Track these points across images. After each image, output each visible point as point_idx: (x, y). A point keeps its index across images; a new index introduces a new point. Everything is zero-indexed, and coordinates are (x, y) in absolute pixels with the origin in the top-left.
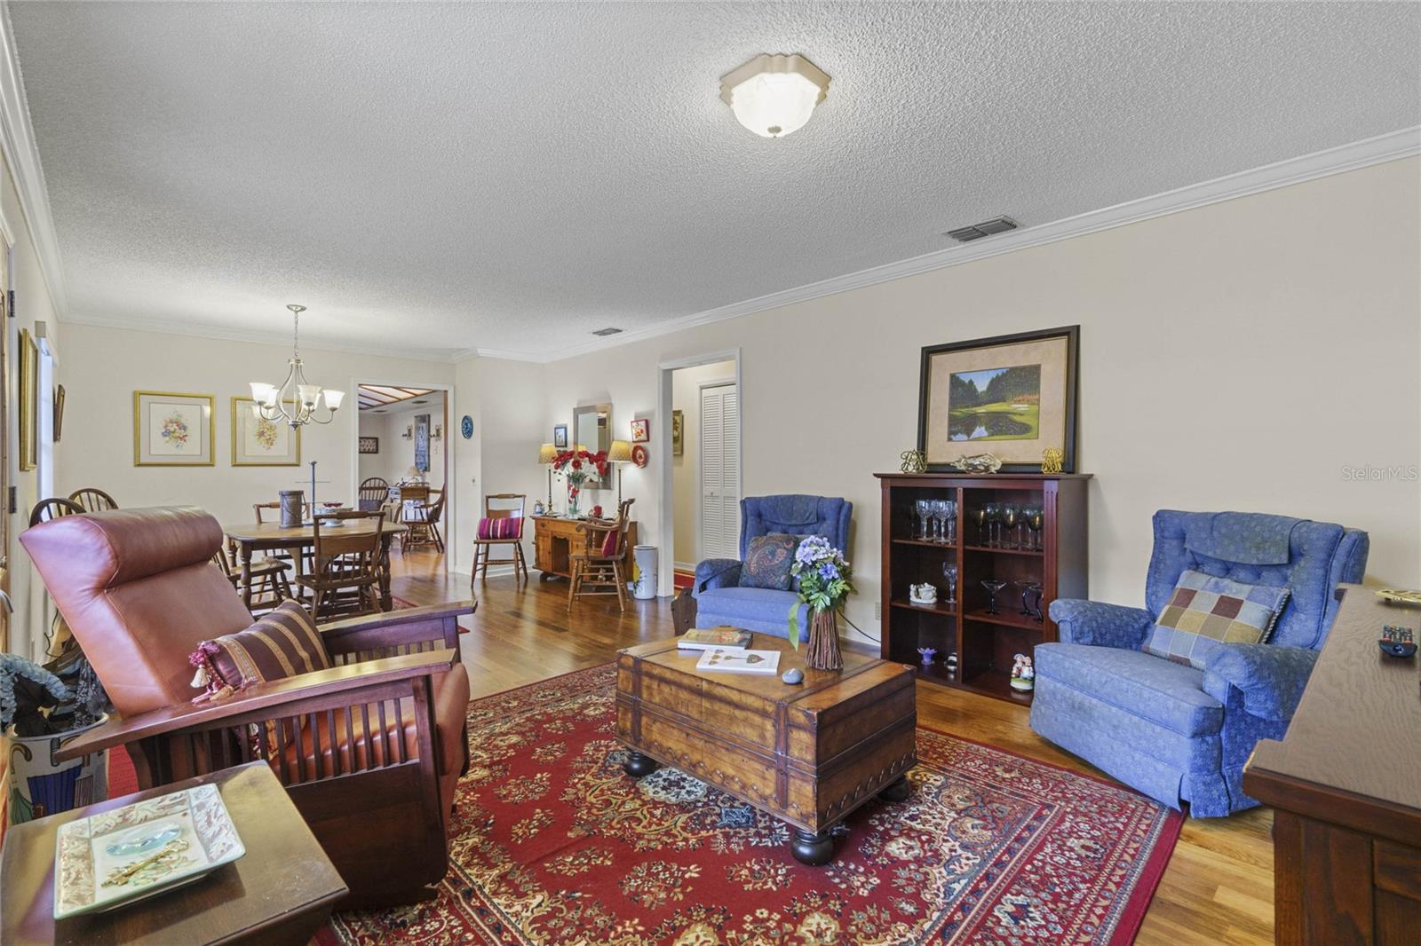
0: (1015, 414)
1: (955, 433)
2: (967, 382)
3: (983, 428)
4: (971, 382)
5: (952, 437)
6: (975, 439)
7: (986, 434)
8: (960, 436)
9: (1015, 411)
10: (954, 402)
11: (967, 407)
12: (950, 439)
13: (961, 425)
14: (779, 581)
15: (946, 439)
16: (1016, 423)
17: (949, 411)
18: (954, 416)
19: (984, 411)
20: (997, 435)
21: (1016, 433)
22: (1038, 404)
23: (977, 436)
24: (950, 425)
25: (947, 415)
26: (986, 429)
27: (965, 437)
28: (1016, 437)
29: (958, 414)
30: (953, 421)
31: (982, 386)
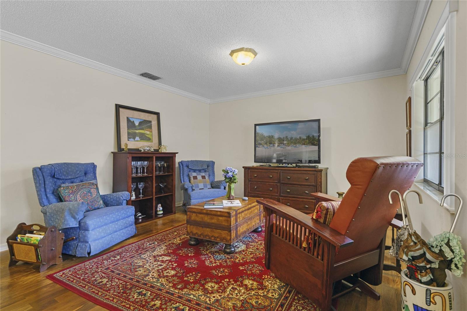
0: (146, 134)
1: (130, 138)
2: (132, 121)
3: (138, 137)
4: (133, 121)
5: (129, 139)
6: (136, 141)
7: (139, 139)
8: (131, 139)
9: (147, 133)
10: (129, 128)
11: (133, 130)
12: (128, 140)
13: (132, 136)
14: (100, 204)
15: (127, 140)
16: (147, 137)
17: (128, 130)
18: (129, 132)
19: (138, 132)
20: (142, 140)
21: (147, 140)
22: (152, 132)
23: (137, 140)
24: (128, 135)
25: (127, 132)
26: (139, 138)
27: (133, 140)
28: (147, 141)
29: (130, 131)
30: (129, 134)
31: (137, 124)
